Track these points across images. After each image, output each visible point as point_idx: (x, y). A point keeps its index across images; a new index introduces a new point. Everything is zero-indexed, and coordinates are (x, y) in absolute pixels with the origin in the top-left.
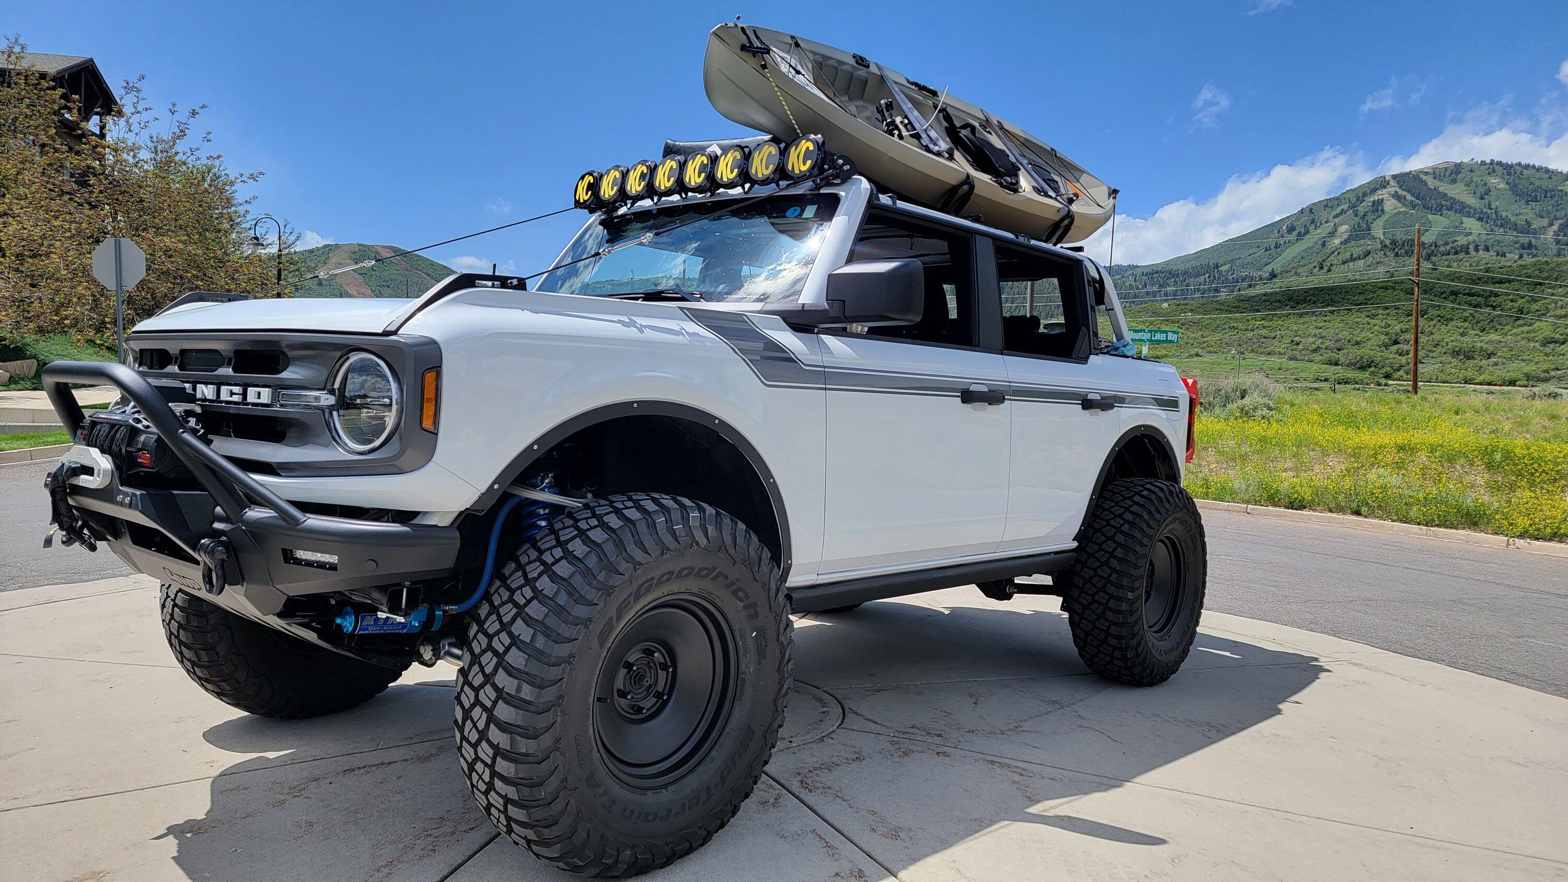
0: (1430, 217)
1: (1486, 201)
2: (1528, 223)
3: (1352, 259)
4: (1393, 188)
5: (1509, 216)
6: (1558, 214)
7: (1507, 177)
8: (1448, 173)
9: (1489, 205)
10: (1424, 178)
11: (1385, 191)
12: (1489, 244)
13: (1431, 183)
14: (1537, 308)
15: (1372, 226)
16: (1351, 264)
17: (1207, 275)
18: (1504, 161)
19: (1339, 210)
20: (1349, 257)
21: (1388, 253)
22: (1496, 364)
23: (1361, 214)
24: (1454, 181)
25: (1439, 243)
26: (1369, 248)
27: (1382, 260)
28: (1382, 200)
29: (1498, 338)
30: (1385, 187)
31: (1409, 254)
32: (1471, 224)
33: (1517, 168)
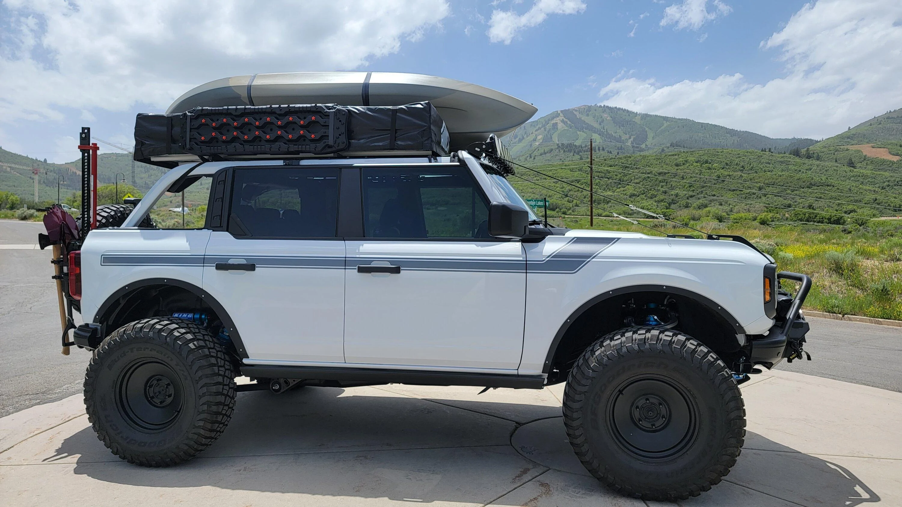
0: (578, 132)
1: (602, 126)
2: (620, 137)
3: (545, 153)
4: (561, 117)
5: (613, 133)
6: (633, 133)
7: (611, 114)
8: (585, 111)
9: (604, 128)
10: (575, 112)
11: (558, 119)
12: (604, 147)
13: (578, 115)
14: (627, 179)
15: (553, 136)
16: (544, 155)
18: (609, 106)
19: (537, 127)
20: (543, 152)
22: (611, 207)
23: (547, 130)
24: (588, 115)
25: (583, 146)
26: (552, 147)
27: (558, 154)
28: (557, 123)
29: (611, 194)
30: (558, 117)
31: (570, 151)
33: (615, 109)
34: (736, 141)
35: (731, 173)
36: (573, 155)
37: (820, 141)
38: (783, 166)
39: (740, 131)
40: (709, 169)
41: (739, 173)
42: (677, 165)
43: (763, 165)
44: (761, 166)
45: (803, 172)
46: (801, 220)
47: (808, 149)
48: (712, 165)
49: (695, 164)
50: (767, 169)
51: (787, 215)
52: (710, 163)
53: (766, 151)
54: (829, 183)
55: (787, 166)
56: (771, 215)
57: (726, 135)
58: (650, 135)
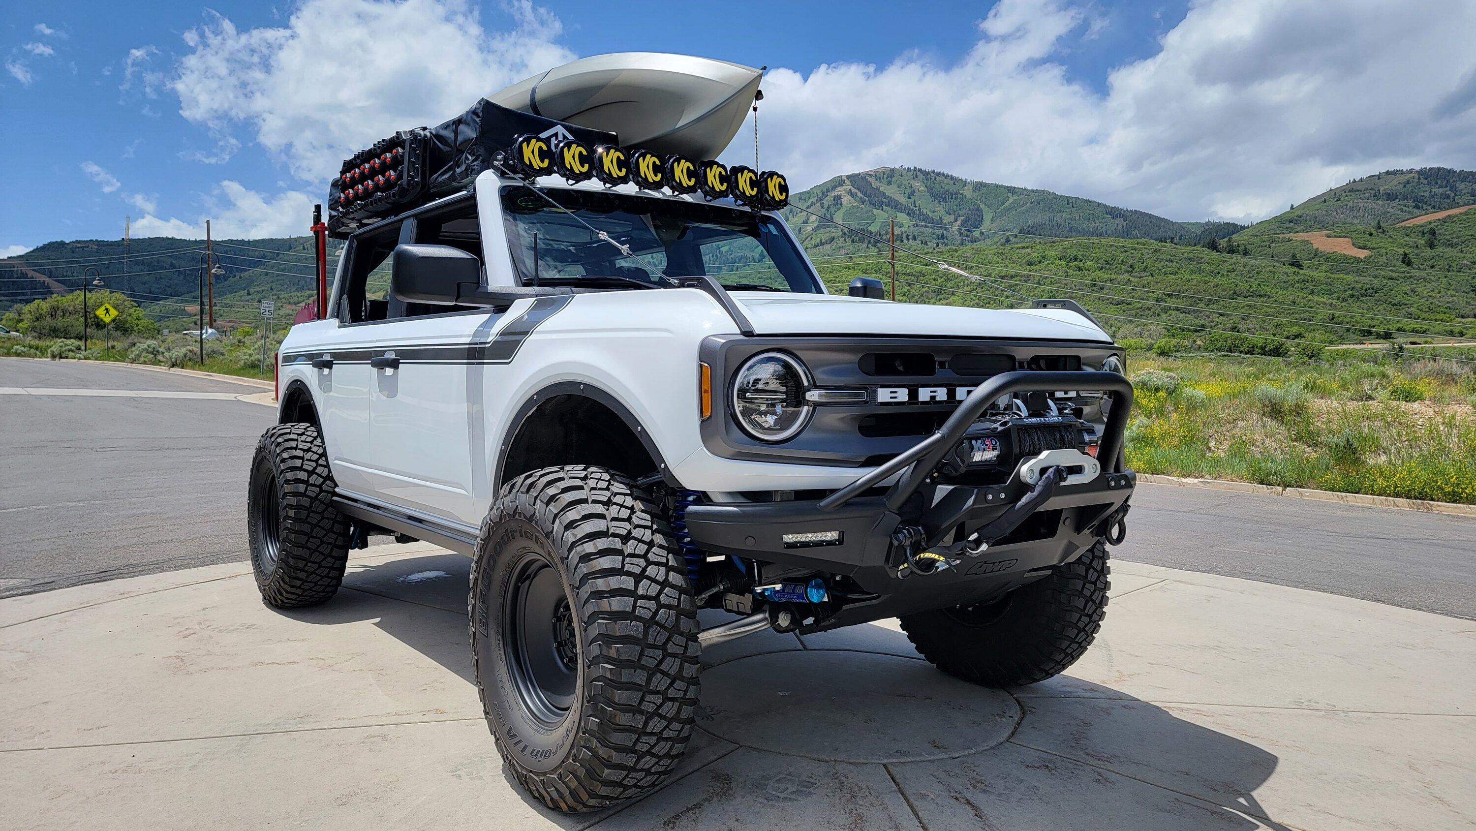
0: (875, 211)
1: (912, 200)
2: (940, 218)
3: (822, 244)
4: (848, 186)
5: (928, 213)
6: (961, 213)
7: (926, 182)
8: (885, 177)
9: (915, 203)
10: (869, 179)
11: (842, 188)
12: (916, 234)
13: (874, 183)
14: (952, 285)
15: (834, 216)
16: (821, 247)
17: (711, 255)
18: (923, 169)
19: (809, 202)
20: (819, 242)
21: (847, 240)
23: (826, 206)
24: (889, 183)
25: (883, 232)
26: (834, 234)
27: (843, 245)
28: (841, 196)
30: (842, 185)
31: (861, 241)
32: (902, 217)
33: (932, 174)
34: (1120, 227)
35: (1113, 277)
36: (868, 247)
37: (1248, 227)
38: (1193, 266)
39: (1127, 210)
40: (1080, 269)
41: (1126, 276)
42: (1030, 264)
43: (1163, 263)
44: (1160, 266)
45: (1223, 275)
46: (1219, 349)
47: (1229, 241)
48: (1084, 264)
49: (1057, 262)
50: (1168, 270)
51: (1199, 342)
52: (1081, 261)
53: (1166, 242)
54: (1262, 293)
55: (1198, 266)
56: (1174, 341)
57: (1105, 215)
58: (988, 216)
